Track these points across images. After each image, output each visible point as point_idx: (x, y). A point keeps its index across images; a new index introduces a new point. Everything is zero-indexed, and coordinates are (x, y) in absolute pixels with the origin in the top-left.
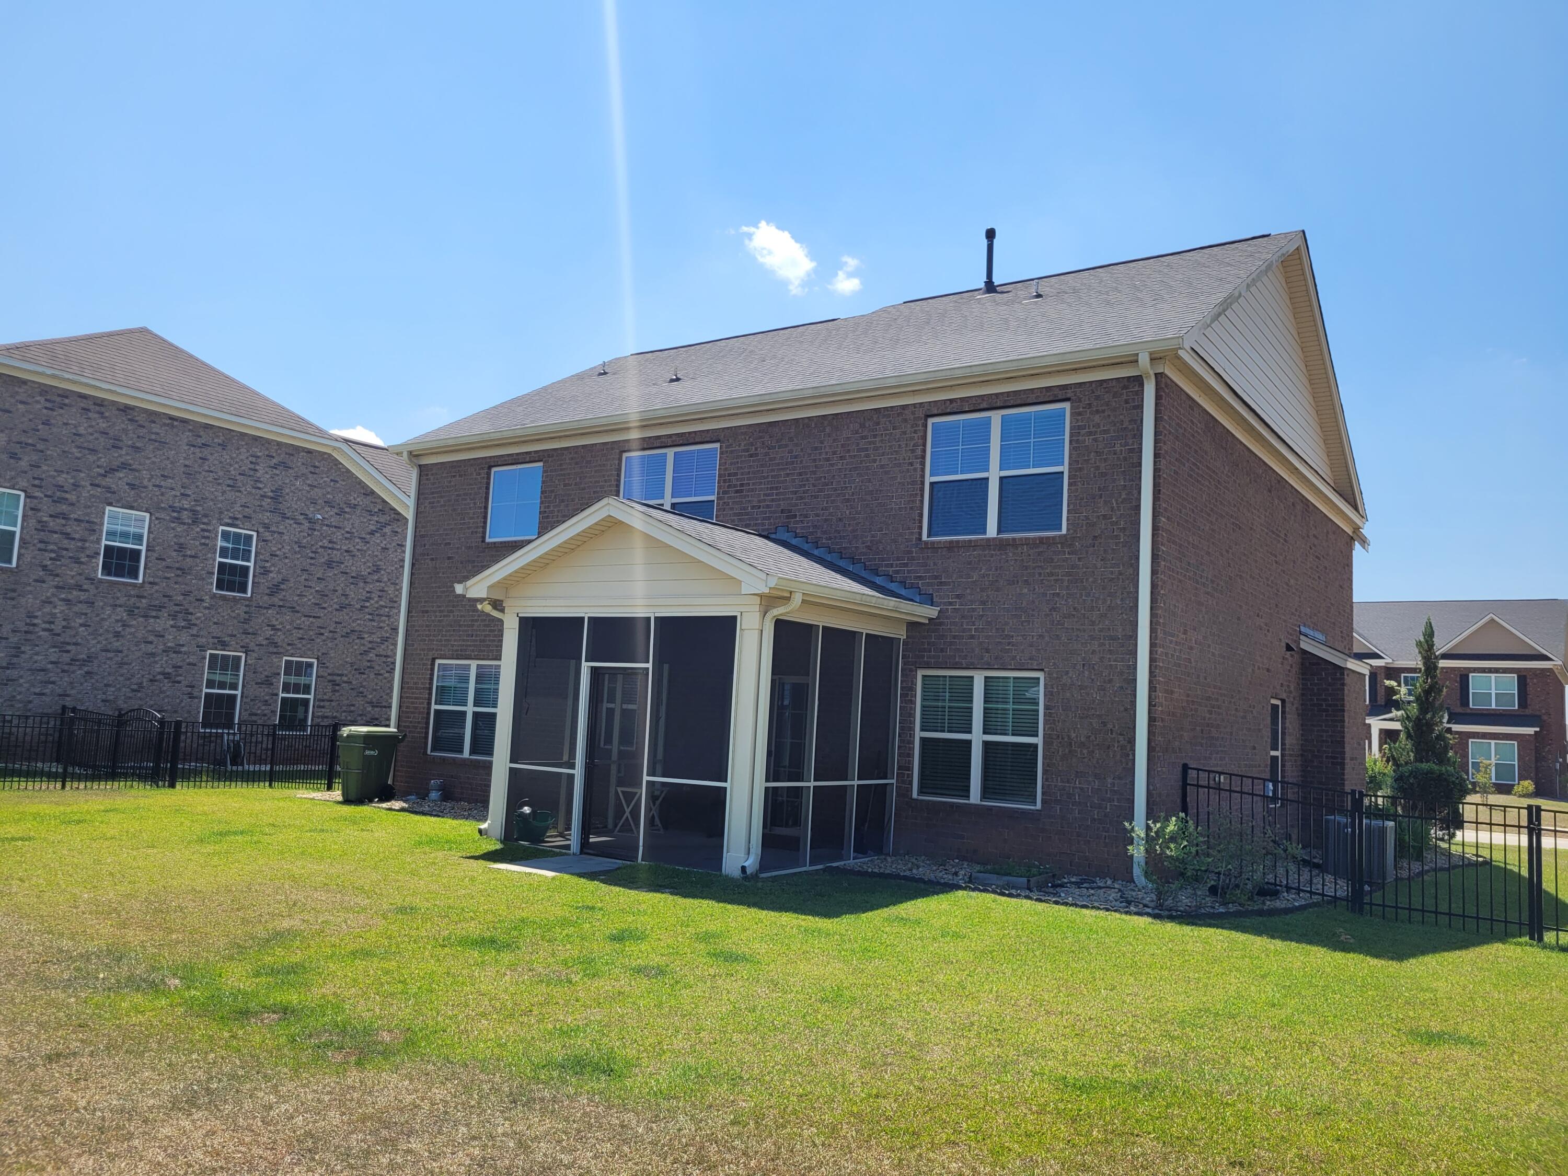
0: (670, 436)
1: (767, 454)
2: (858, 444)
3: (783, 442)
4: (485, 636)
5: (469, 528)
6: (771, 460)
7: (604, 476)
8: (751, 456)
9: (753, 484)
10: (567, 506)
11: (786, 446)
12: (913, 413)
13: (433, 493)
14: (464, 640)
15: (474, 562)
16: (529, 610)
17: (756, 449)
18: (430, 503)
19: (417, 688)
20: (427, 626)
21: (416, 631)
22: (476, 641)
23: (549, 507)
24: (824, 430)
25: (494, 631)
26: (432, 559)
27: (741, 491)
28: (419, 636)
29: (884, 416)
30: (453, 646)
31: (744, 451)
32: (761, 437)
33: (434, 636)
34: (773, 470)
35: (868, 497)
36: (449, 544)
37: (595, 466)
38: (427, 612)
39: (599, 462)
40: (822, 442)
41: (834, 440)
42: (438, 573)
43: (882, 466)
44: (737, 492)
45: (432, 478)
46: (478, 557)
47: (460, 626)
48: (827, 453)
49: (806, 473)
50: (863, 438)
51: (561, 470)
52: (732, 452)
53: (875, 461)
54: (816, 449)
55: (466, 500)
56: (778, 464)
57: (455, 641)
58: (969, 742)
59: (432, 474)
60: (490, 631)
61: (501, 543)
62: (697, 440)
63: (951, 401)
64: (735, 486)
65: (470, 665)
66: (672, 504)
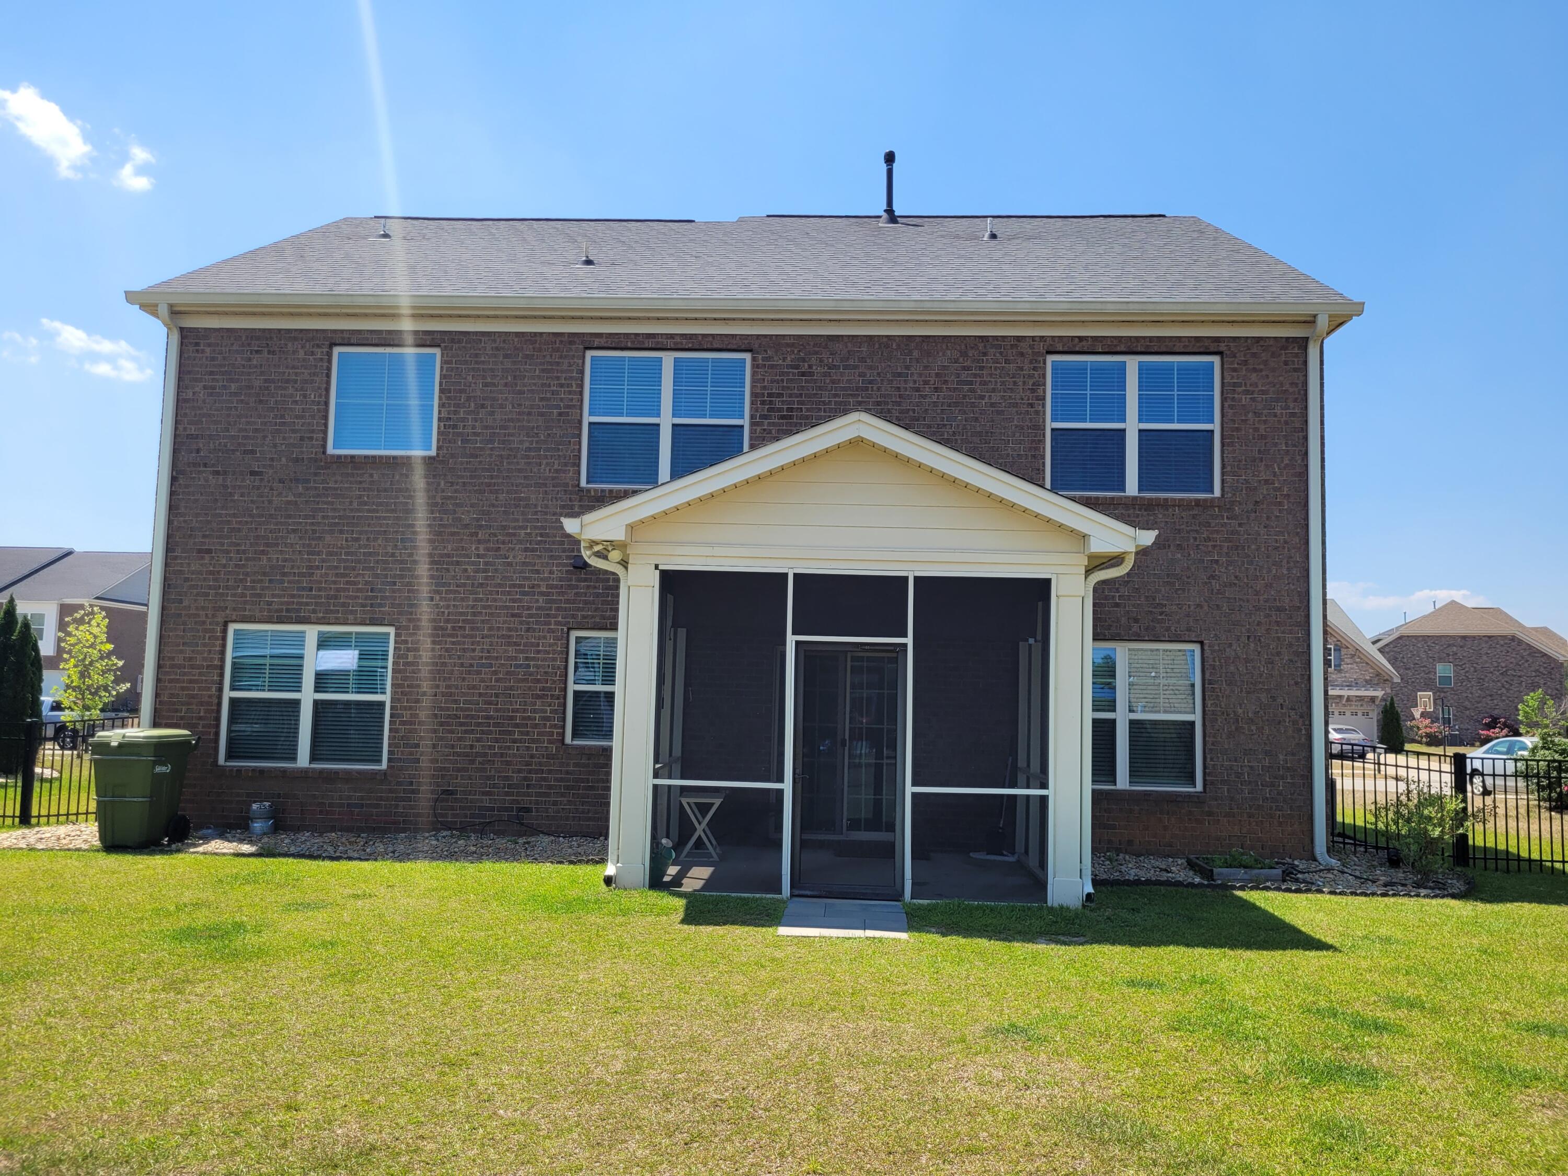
0: (672, 336)
1: (825, 375)
2: (958, 376)
3: (851, 362)
4: (338, 590)
5: (294, 431)
6: (833, 382)
7: (558, 378)
8: (803, 374)
9: (808, 410)
10: (492, 413)
11: (856, 367)
12: (1032, 347)
13: (211, 373)
14: (293, 596)
15: (308, 481)
16: (679, 560)
17: (810, 367)
18: (205, 387)
19: (192, 667)
20: (212, 573)
21: (186, 580)
22: (320, 597)
23: (455, 412)
24: (910, 353)
25: (355, 583)
26: (217, 473)
27: (791, 417)
28: (192, 587)
29: (993, 346)
30: (269, 604)
31: (792, 367)
32: (816, 353)
33: (227, 587)
34: (836, 396)
35: (976, 439)
36: (253, 452)
37: (541, 364)
38: (209, 551)
39: (548, 359)
40: (907, 368)
41: (926, 367)
42: (231, 494)
43: (992, 405)
44: (783, 417)
45: (208, 350)
46: (316, 474)
47: (284, 574)
48: (915, 382)
49: (886, 403)
50: (964, 368)
51: (476, 363)
52: (772, 367)
53: (982, 397)
54: (900, 375)
55: (285, 389)
56: (844, 389)
57: (273, 596)
58: (1113, 722)
59: (209, 345)
60: (347, 583)
61: (366, 457)
62: (715, 346)
63: (1081, 338)
64: (780, 410)
65: (304, 632)
66: (674, 425)
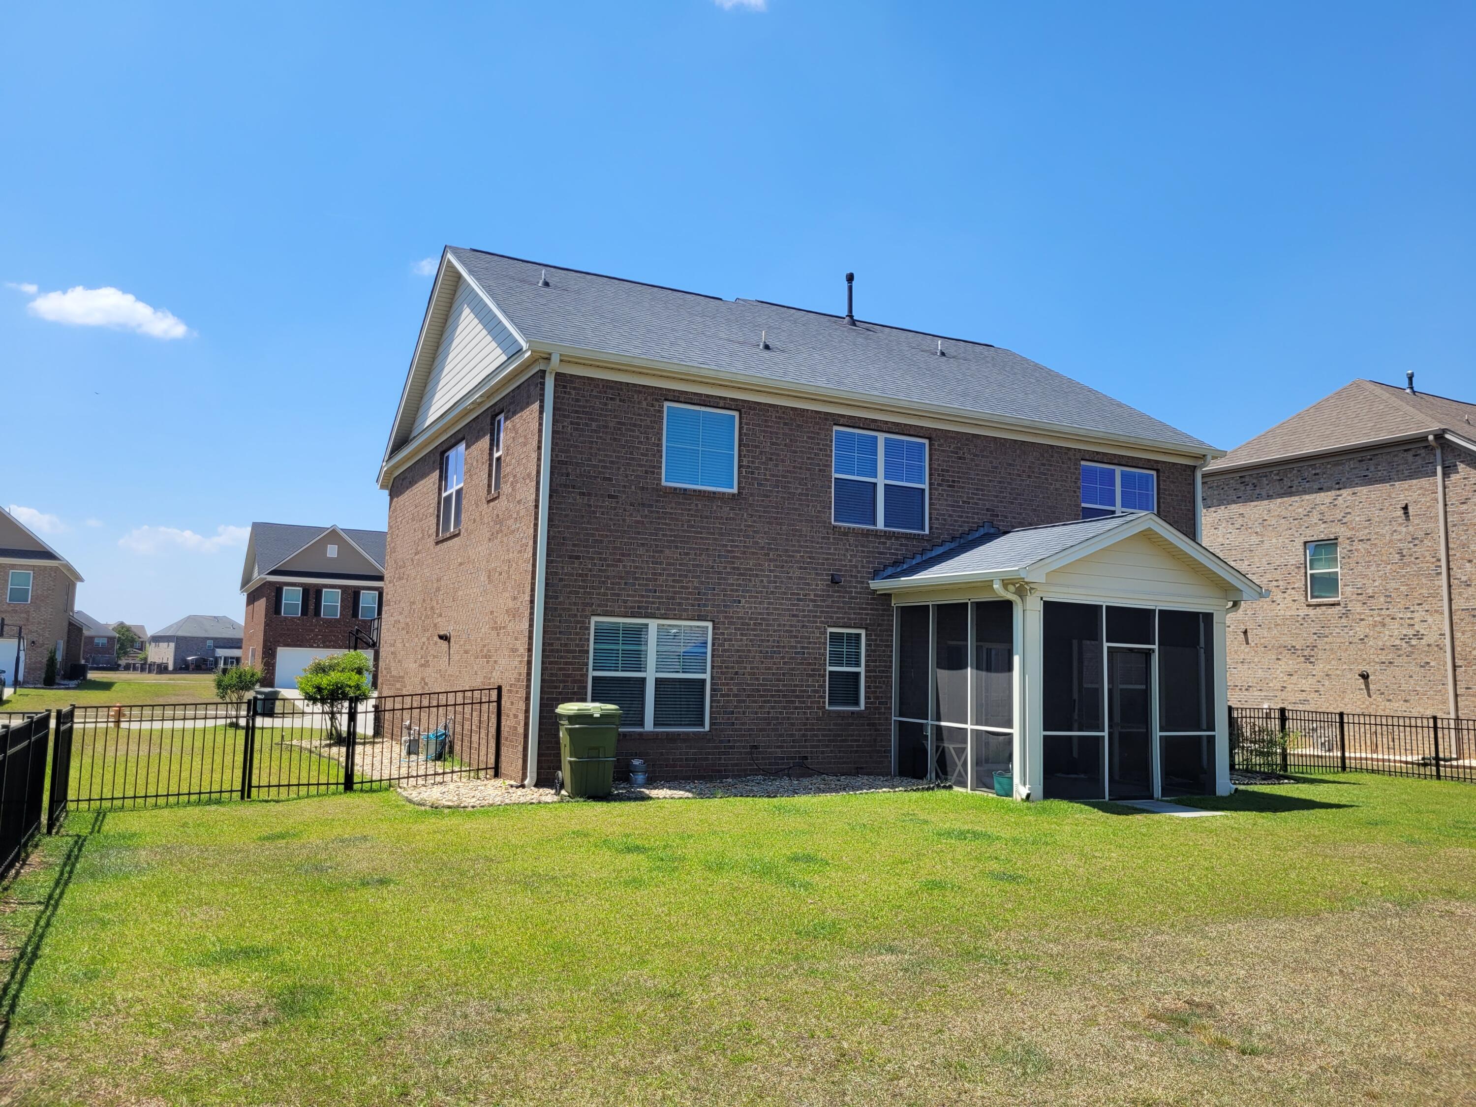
0: (886, 422)
1: (972, 460)
2: (1039, 469)
3: (985, 453)
4: (675, 593)
5: (641, 466)
6: (976, 465)
7: (818, 444)
8: (960, 458)
9: (963, 483)
10: (776, 466)
11: (987, 457)
12: (1074, 455)
13: (577, 412)
14: (643, 596)
15: (651, 506)
16: (1051, 595)
17: (964, 454)
18: (572, 423)
19: (568, 651)
20: (581, 575)
21: (561, 580)
22: (662, 597)
23: (753, 462)
24: (1015, 452)
25: (687, 588)
26: (584, 494)
27: (953, 487)
28: (565, 586)
29: (1058, 452)
30: (625, 602)
31: (952, 452)
32: (967, 445)
33: (593, 587)
34: (978, 475)
35: (1049, 511)
36: (610, 479)
37: (808, 432)
38: (578, 557)
39: (812, 429)
40: (1014, 461)
41: (1024, 461)
42: (594, 512)
43: (1056, 489)
44: (950, 486)
45: (573, 392)
46: (657, 501)
47: (636, 579)
48: (1018, 470)
49: (1004, 483)
50: (1044, 465)
51: (766, 426)
52: (943, 451)
53: (1051, 484)
54: (1010, 465)
55: (634, 431)
56: (982, 471)
57: (628, 595)
59: (574, 388)
60: (682, 587)
61: (695, 491)
62: (912, 433)
63: (1098, 453)
64: (948, 481)
65: (647, 625)
66: (885, 485)
